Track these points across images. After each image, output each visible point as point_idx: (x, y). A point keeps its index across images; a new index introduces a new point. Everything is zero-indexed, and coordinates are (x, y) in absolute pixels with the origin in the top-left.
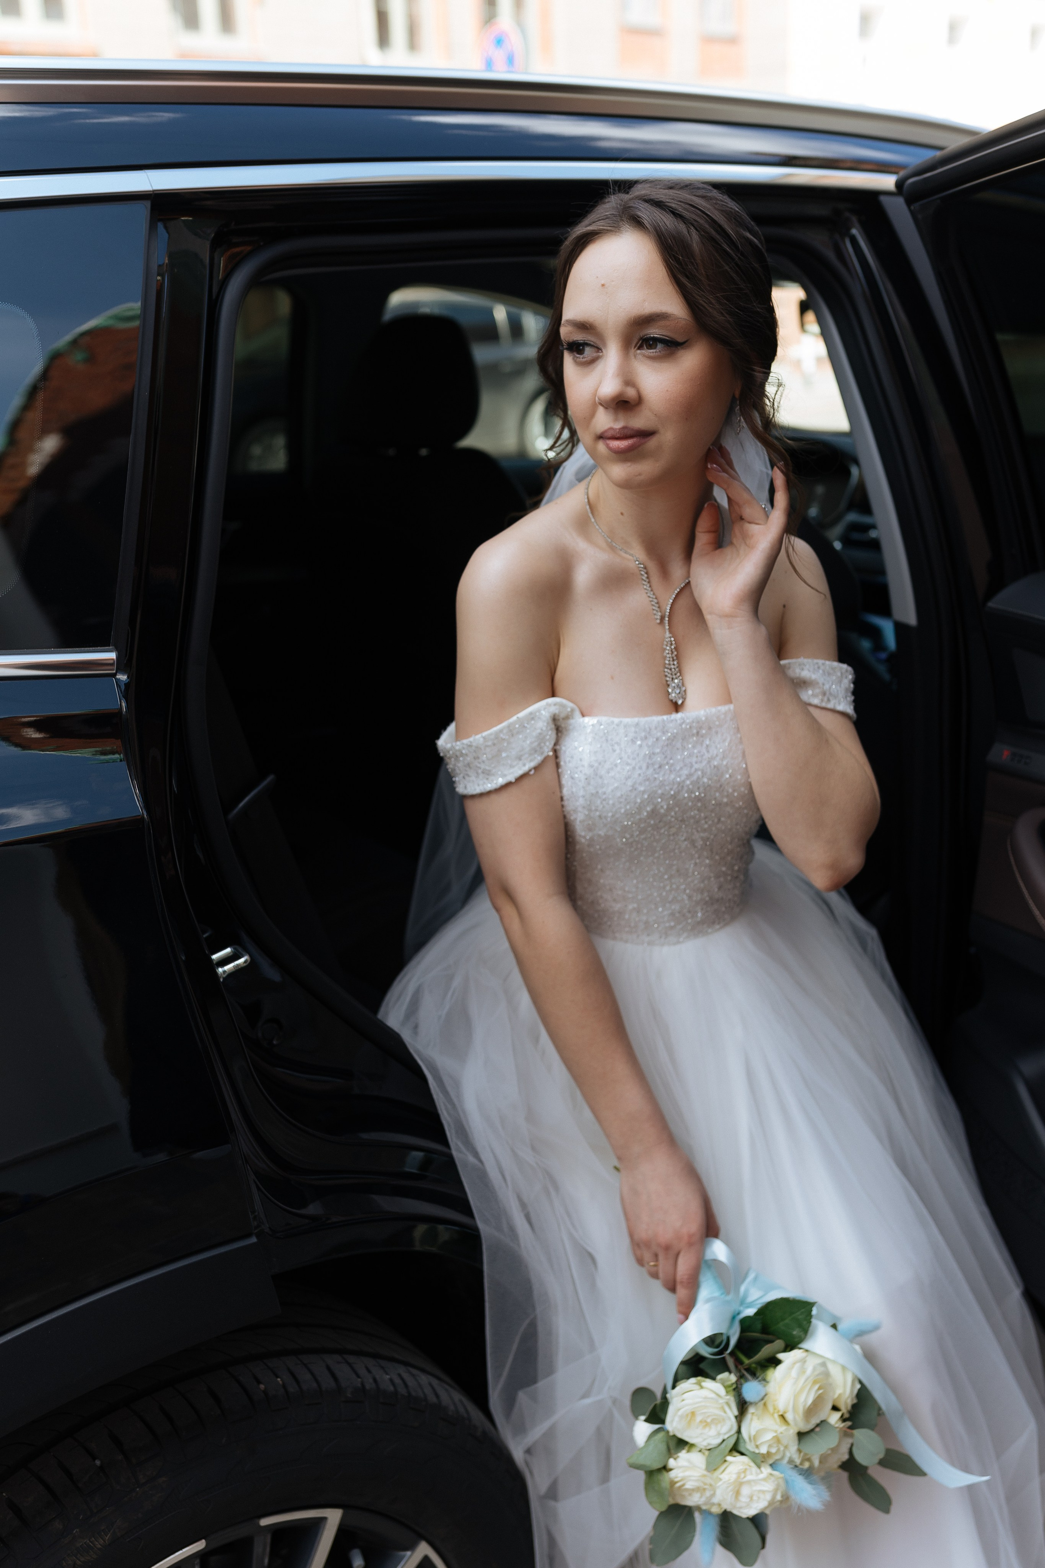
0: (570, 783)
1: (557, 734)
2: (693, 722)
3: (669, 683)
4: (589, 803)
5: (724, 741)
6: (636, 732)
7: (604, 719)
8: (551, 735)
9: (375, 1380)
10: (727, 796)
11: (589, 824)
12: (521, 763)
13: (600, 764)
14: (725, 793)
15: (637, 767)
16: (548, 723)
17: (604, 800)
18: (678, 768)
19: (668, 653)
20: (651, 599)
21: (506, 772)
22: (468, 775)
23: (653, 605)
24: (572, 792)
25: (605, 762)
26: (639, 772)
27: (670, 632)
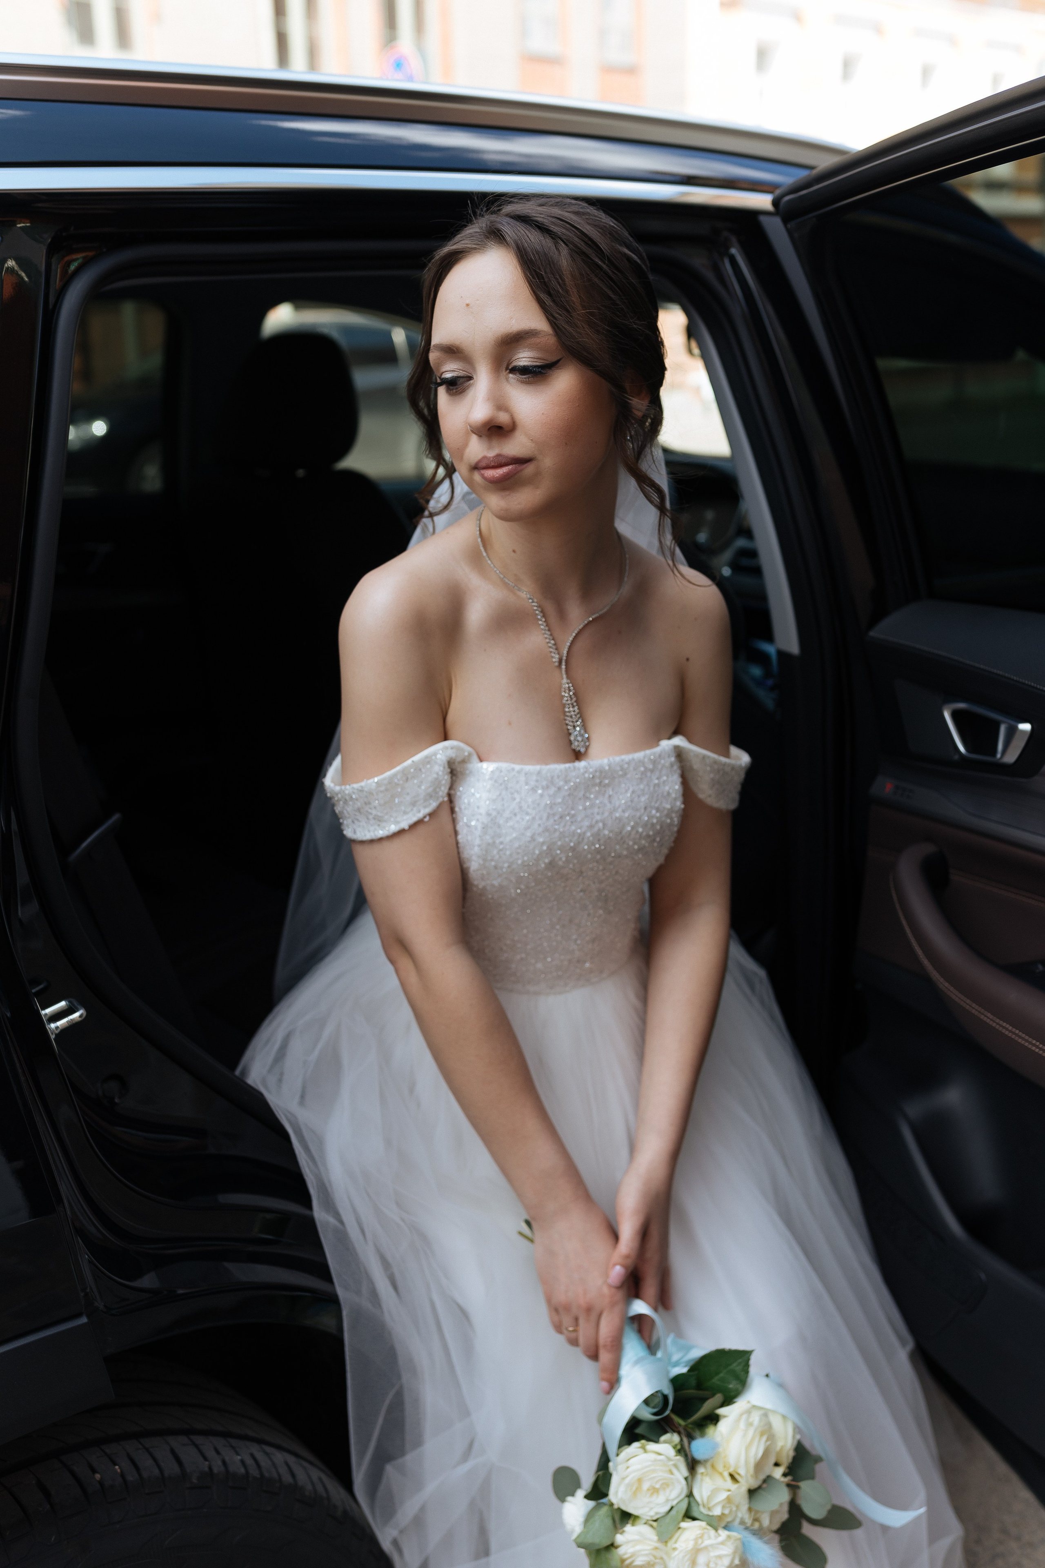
0: (465, 831)
1: (452, 778)
2: (596, 771)
3: (570, 731)
4: (484, 852)
5: (626, 791)
6: (537, 781)
7: (504, 765)
8: (446, 779)
9: (224, 1463)
10: (627, 849)
11: (483, 874)
12: (415, 809)
13: (498, 813)
14: (625, 846)
15: (537, 818)
16: (444, 768)
17: (501, 850)
18: (579, 819)
19: (567, 700)
20: (548, 640)
21: (399, 819)
22: (358, 820)
23: (550, 647)
24: (467, 840)
25: (504, 810)
26: (540, 822)
27: (568, 678)
